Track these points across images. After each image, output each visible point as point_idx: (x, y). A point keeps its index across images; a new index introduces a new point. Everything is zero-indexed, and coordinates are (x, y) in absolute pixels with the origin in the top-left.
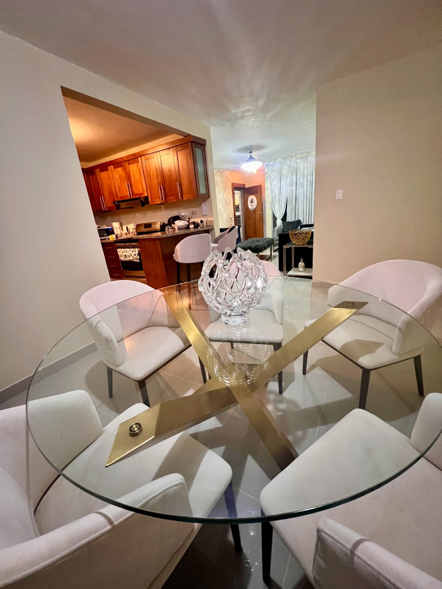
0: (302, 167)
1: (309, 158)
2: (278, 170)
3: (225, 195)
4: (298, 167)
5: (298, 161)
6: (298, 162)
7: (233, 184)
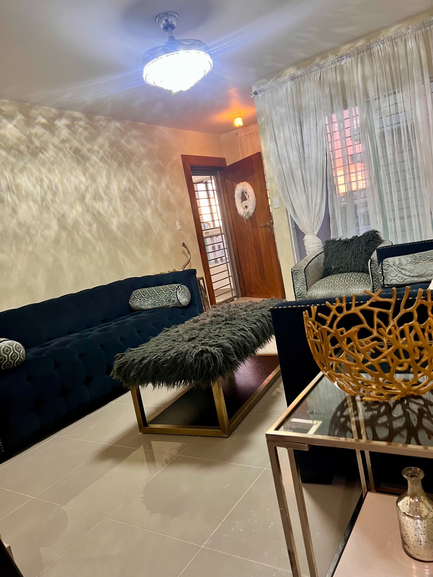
0: (358, 77)
1: (375, 49)
2: (290, 98)
3: (163, 185)
4: (346, 78)
5: (343, 63)
6: (345, 68)
7: (185, 158)
